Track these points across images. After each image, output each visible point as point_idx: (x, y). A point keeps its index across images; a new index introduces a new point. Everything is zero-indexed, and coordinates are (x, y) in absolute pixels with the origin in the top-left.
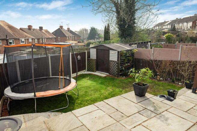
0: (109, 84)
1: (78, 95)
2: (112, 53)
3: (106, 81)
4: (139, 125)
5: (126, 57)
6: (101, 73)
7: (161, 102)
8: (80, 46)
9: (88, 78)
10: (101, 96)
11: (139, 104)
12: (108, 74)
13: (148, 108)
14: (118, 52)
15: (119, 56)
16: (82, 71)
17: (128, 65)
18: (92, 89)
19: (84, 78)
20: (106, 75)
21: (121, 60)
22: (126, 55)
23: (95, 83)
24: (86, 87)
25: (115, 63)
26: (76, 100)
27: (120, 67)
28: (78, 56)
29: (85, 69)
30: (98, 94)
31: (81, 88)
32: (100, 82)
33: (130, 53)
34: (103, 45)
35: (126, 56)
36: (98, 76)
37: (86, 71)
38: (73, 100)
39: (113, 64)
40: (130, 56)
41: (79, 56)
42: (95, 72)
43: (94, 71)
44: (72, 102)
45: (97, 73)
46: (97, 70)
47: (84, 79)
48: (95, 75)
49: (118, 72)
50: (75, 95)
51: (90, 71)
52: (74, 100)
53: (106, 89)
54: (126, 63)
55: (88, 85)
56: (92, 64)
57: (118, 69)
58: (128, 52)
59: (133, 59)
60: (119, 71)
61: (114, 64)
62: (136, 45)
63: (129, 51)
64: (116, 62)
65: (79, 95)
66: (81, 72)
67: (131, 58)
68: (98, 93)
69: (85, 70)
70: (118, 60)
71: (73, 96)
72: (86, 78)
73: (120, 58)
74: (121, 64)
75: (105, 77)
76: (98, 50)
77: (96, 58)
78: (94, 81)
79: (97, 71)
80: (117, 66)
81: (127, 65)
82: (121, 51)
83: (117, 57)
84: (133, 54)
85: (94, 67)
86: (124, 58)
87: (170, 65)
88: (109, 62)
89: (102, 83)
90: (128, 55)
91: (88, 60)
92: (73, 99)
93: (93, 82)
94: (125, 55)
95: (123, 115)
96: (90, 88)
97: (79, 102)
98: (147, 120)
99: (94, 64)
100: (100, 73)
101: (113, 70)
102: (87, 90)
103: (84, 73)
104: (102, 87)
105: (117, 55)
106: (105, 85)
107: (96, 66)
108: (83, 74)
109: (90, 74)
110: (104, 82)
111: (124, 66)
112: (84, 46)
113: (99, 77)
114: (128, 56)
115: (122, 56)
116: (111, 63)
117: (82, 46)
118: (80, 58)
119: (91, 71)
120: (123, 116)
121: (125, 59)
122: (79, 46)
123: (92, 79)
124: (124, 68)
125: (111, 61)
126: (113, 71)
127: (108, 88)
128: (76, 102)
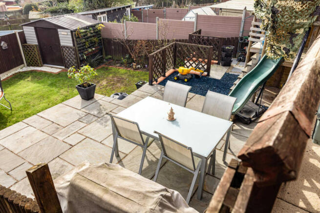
0: (64, 84)
1: (11, 110)
2: (62, 33)
3: (59, 81)
4: (75, 133)
5: (88, 38)
6: (52, 67)
7: (109, 102)
8: (12, 12)
9: (29, 79)
10: (49, 104)
11: (82, 110)
12: (63, 67)
13: (92, 113)
14: (72, 32)
15: (75, 38)
16: (17, 68)
17: (93, 50)
18: (36, 96)
19: (21, 79)
20: (60, 70)
21: (78, 44)
22: (86, 35)
23: (41, 85)
24: (25, 95)
25: (71, 50)
26: (8, 117)
27: (80, 55)
28: (1, 43)
29: (23, 63)
30: (44, 103)
31: (16, 97)
32: (49, 82)
33: (92, 32)
34: (44, 21)
35: (86, 37)
36: (46, 73)
37: (24, 66)
38: (3, 119)
39: (68, 52)
40: (93, 36)
41: (3, 43)
42: (42, 66)
43: (40, 65)
44: (3, 121)
45: (46, 69)
46: (45, 62)
47: (22, 82)
48: (41, 72)
49: (78, 63)
50: (6, 110)
51: (32, 65)
52: (6, 118)
53: (58, 92)
54: (89, 47)
55: (29, 90)
56: (33, 53)
57: (77, 58)
58: (88, 30)
59: (100, 40)
60: (79, 61)
61: (70, 52)
62: (105, 15)
63: (91, 28)
64: (71, 48)
65: (13, 109)
66: (14, 69)
67: (95, 39)
68: (44, 101)
69: (22, 66)
70: (74, 45)
71: (3, 113)
72: (26, 80)
73: (77, 41)
74: (79, 50)
75: (59, 74)
76: (37, 29)
77: (37, 44)
78: (39, 83)
79: (45, 65)
80: (74, 54)
81: (90, 50)
82: (76, 30)
83: (71, 39)
84: (97, 33)
85: (38, 58)
86: (84, 40)
87: (146, 46)
88: (61, 49)
89: (52, 85)
90: (89, 35)
91: (23, 47)
92: (4, 117)
93: (38, 85)
94: (84, 36)
95: (59, 126)
96: (33, 95)
97: (14, 119)
98: (86, 126)
99: (37, 53)
100: (50, 68)
101: (69, 60)
102: (26, 100)
103: (21, 71)
104: (51, 91)
105: (70, 36)
106: (56, 87)
107: (40, 56)
108: (19, 72)
109: (32, 72)
110: (56, 82)
111: (86, 52)
112: (20, 11)
113: (48, 74)
114: (91, 37)
115: (79, 37)
116: (64, 49)
117: (15, 12)
118: (6, 45)
119: (34, 66)
120: (58, 128)
121: (85, 42)
122: (9, 13)
123: (36, 79)
124: (85, 57)
125: (64, 47)
126: (70, 62)
127: (62, 91)
128: (9, 121)
